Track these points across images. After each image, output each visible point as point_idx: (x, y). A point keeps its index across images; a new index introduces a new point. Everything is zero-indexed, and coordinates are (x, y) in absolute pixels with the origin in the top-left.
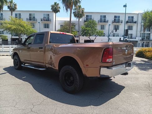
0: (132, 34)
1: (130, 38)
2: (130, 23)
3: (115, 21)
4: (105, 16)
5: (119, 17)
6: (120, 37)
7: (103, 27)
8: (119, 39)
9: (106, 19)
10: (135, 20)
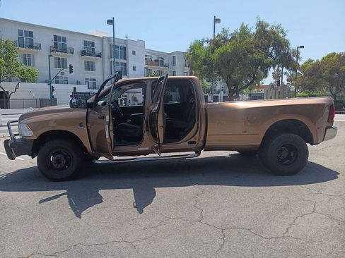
0: (95, 80)
1: (92, 88)
2: (90, 55)
3: (55, 48)
4: (31, 34)
5: (64, 39)
6: (75, 86)
7: (28, 60)
8: (72, 90)
9: (36, 41)
10: (98, 50)
